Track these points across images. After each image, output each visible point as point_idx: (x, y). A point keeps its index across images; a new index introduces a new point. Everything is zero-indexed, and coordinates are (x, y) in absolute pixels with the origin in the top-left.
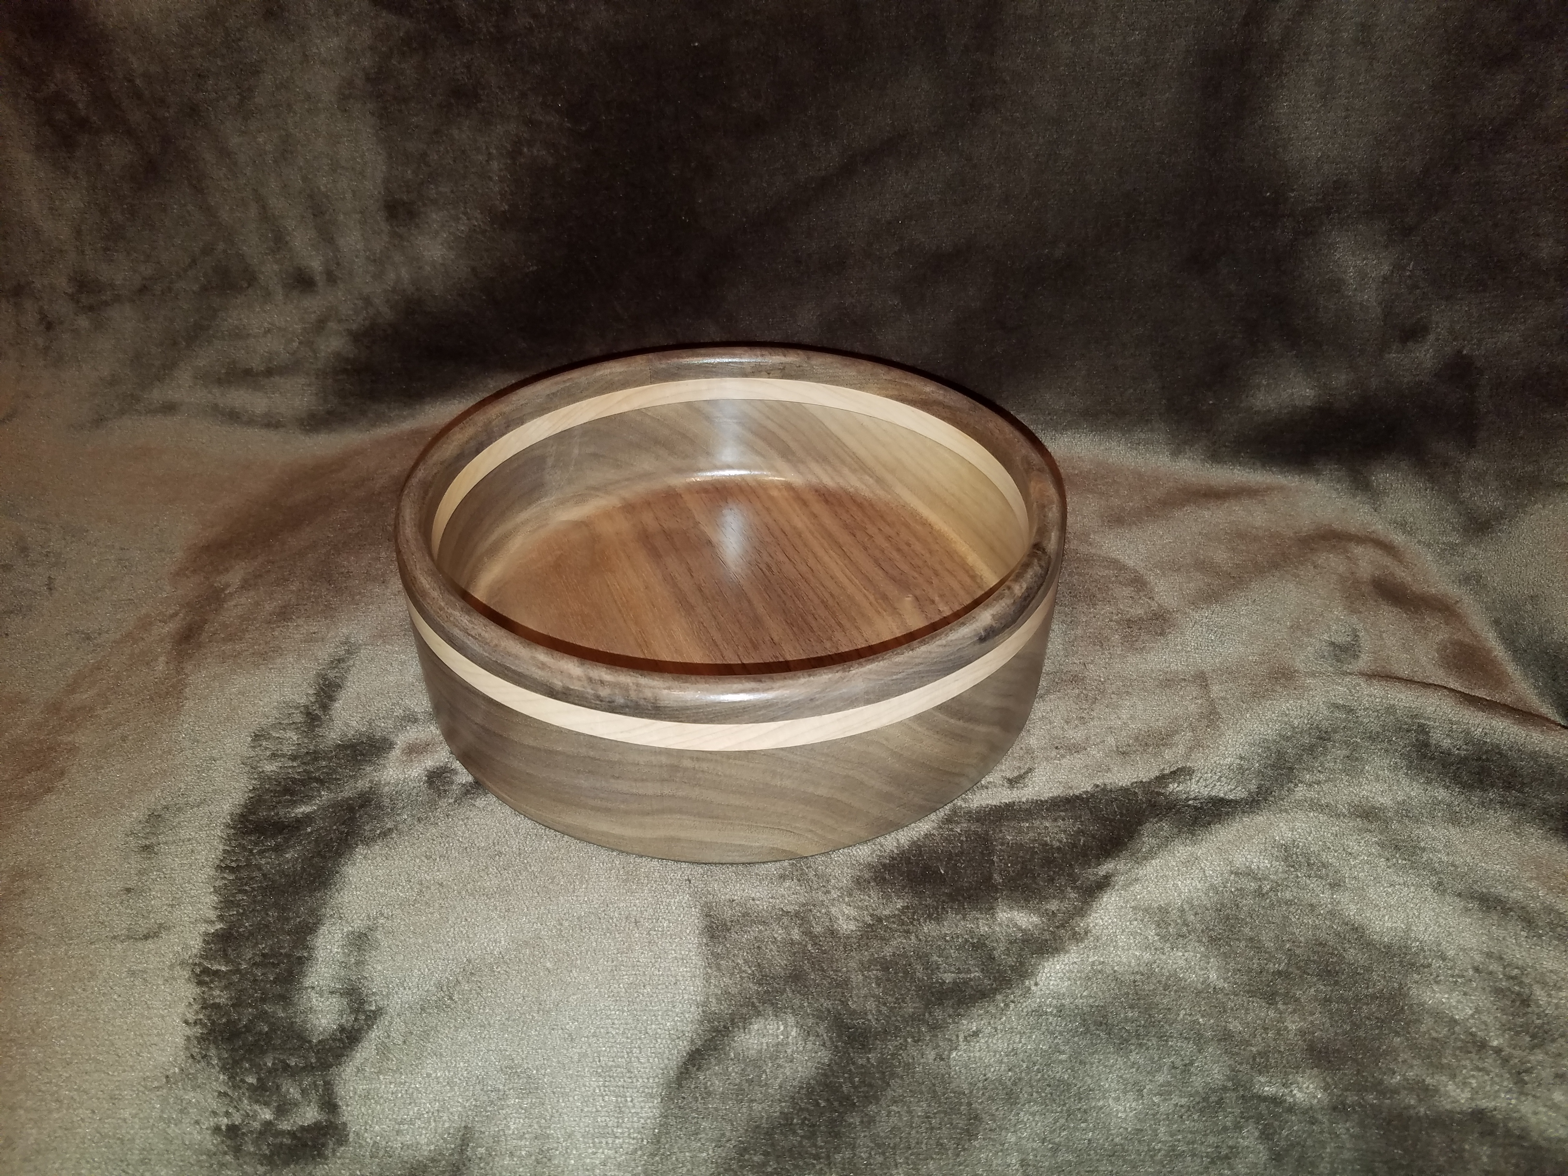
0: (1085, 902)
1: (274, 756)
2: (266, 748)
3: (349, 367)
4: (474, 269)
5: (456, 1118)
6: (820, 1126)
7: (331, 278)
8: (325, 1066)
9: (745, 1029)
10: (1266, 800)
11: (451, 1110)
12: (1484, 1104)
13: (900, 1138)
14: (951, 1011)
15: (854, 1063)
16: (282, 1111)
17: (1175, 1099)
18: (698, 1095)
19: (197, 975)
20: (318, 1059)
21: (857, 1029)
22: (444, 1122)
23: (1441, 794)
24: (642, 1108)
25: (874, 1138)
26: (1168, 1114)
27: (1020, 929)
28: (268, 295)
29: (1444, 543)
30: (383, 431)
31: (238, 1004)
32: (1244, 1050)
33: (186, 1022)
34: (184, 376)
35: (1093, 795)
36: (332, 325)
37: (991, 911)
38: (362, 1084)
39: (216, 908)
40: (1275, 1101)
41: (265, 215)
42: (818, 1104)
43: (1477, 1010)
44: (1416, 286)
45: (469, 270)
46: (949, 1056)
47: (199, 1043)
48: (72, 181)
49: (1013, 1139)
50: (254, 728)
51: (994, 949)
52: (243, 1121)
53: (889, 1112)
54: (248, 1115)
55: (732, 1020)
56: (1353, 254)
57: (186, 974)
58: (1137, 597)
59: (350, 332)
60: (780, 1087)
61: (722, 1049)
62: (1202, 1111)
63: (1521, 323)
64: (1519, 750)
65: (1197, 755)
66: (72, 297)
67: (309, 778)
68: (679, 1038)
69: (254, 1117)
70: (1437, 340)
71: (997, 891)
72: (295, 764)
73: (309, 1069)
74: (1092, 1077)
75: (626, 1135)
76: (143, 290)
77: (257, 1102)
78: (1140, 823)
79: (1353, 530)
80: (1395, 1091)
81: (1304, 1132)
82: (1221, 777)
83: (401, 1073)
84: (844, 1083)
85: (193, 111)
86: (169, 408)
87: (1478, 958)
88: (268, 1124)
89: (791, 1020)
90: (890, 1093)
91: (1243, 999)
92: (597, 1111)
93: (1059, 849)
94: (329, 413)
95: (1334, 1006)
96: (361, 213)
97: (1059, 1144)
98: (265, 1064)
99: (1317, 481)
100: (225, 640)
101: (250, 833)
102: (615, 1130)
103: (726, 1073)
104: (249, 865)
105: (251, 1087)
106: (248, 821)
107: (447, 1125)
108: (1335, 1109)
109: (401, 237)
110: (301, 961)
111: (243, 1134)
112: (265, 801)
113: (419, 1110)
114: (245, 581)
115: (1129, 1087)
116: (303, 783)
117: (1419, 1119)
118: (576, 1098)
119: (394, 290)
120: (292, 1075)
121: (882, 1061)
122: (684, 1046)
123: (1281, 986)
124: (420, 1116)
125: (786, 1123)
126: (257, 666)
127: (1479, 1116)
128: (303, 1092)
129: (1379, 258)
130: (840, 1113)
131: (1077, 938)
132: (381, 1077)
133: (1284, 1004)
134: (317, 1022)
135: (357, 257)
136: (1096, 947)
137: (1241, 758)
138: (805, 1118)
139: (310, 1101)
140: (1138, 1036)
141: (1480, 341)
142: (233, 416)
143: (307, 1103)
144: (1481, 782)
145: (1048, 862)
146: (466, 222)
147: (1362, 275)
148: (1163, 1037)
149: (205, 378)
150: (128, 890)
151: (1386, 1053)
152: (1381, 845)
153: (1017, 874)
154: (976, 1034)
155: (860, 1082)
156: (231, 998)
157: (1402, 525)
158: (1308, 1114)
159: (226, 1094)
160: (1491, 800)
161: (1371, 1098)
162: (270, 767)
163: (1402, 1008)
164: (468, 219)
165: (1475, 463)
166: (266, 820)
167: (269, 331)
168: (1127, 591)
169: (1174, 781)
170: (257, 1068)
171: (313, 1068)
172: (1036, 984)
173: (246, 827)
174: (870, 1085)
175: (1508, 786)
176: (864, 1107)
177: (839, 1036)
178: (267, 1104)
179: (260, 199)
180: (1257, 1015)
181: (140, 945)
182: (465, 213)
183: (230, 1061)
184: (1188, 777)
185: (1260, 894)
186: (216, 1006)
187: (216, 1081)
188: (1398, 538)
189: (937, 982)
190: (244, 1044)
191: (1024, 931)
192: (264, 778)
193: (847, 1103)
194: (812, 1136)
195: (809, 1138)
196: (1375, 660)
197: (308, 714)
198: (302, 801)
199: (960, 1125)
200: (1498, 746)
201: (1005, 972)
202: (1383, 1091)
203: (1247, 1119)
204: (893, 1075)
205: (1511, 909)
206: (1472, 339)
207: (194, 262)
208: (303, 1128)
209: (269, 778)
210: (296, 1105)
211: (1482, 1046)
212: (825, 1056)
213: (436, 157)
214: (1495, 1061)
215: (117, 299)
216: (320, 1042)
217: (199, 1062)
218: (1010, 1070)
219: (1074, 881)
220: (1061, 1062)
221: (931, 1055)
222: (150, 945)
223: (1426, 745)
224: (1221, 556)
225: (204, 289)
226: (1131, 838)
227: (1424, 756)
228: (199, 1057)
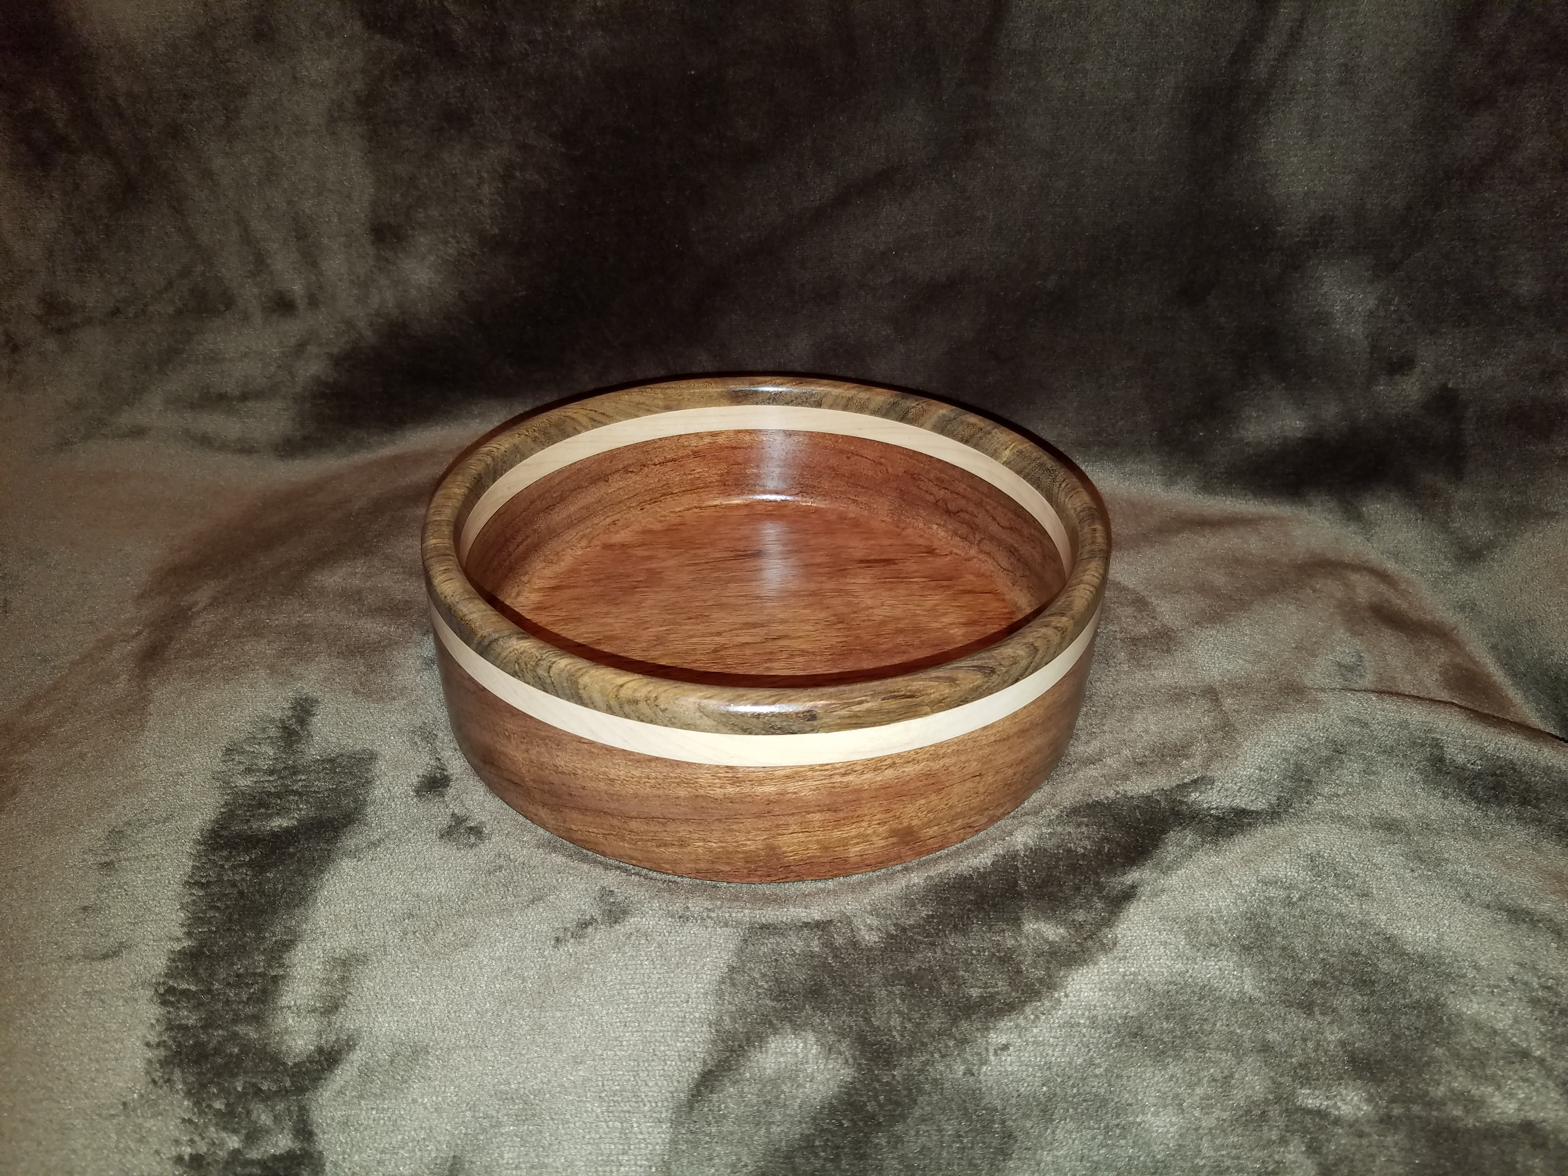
0: (1112, 913)
1: (249, 771)
2: (240, 763)
3: (328, 391)
4: (461, 293)
5: (444, 1146)
6: (844, 1148)
7: (313, 302)
8: (301, 1090)
9: (761, 1047)
10: (1286, 811)
11: (438, 1138)
12: (1532, 1115)
13: (931, 1159)
14: (979, 1025)
15: (878, 1081)
16: (253, 1136)
17: (1217, 1113)
18: (710, 1118)
19: (161, 994)
20: (293, 1082)
21: (881, 1046)
22: (430, 1151)
23: (1459, 809)
24: (649, 1133)
25: (902, 1159)
26: (1210, 1129)
27: (1046, 941)
28: (246, 318)
29: (1437, 572)
30: (362, 457)
31: (208, 1025)
32: (1285, 1061)
33: (148, 1045)
34: (155, 399)
35: (1114, 802)
36: (312, 349)
37: (1017, 922)
38: (341, 1110)
39: (183, 925)
40: (1321, 1114)
41: (247, 239)
42: (842, 1125)
43: (1516, 1020)
44: (1401, 321)
45: (457, 293)
46: (979, 1070)
47: (162, 1066)
48: (47, 200)
49: (1049, 1158)
50: (225, 742)
51: (1021, 962)
52: (208, 1150)
53: (918, 1132)
54: (214, 1143)
55: (748, 1039)
56: (1340, 288)
57: (150, 993)
58: (1139, 616)
59: (331, 356)
60: (800, 1107)
61: (736, 1069)
62: (1246, 1125)
63: (1503, 358)
64: (1532, 766)
65: (1215, 765)
66: (39, 318)
67: (286, 791)
68: (689, 1060)
69: (222, 1144)
70: (1423, 372)
71: (1022, 898)
72: (271, 779)
73: (282, 1093)
74: (1130, 1092)
75: (633, 1162)
76: (116, 312)
77: (225, 1129)
78: (1164, 832)
79: (1347, 560)
80: (1442, 1103)
81: (1352, 1145)
82: (1241, 788)
83: (384, 1100)
84: (869, 1101)
85: (175, 132)
86: (138, 432)
87: (1512, 969)
88: (236, 1153)
89: (811, 1038)
90: (917, 1112)
91: (1281, 1010)
92: (601, 1137)
93: (1084, 855)
94: (305, 438)
95: (1373, 1016)
96: (346, 235)
97: (1098, 1163)
98: (235, 1089)
99: (1309, 511)
100: (191, 657)
101: (222, 848)
102: (620, 1158)
103: (741, 1094)
104: (220, 881)
105: (218, 1113)
106: (220, 836)
107: (433, 1155)
108: (1381, 1121)
109: (387, 260)
110: (275, 979)
111: (208, 1164)
112: (238, 815)
113: (403, 1138)
114: (215, 598)
115: (1169, 1101)
116: (278, 795)
117: (1468, 1130)
118: (577, 1124)
119: (378, 315)
120: (263, 1101)
121: (907, 1078)
122: (695, 1068)
123: (1318, 995)
124: (403, 1145)
125: (807, 1145)
126: (227, 681)
127: (1528, 1127)
128: (277, 1119)
129: (1364, 292)
130: (866, 1134)
131: (1105, 949)
132: (363, 1102)
133: (1322, 1014)
134: (292, 1043)
135: (340, 280)
136: (1125, 958)
137: (1261, 769)
138: (828, 1140)
139: (283, 1128)
140: (1174, 1048)
141: (1464, 375)
142: (205, 441)
143: (279, 1131)
144: (1496, 796)
145: (1074, 868)
146: (455, 245)
147: (1349, 311)
148: (1201, 1048)
149: (175, 402)
150: (85, 909)
151: (1428, 1064)
152: (1407, 856)
153: (1043, 881)
154: (1005, 1047)
155: (885, 1099)
156: (200, 1019)
157: (1396, 556)
158: (1355, 1128)
159: (190, 1121)
160: (1508, 816)
161: (1416, 1109)
162: (244, 782)
163: (1441, 1018)
164: (458, 242)
165: (1463, 494)
166: (238, 835)
167: (245, 355)
168: (1129, 610)
169: (1196, 791)
170: (225, 1092)
171: (287, 1092)
172: (1067, 996)
173: (217, 842)
174: (897, 1104)
175: (1524, 802)
176: (891, 1126)
177: (863, 1052)
178: (235, 1131)
179: (243, 223)
180: (1295, 1026)
181: (97, 965)
182: (454, 237)
183: (196, 1086)
184: (1209, 787)
185: (1288, 903)
186: (184, 1028)
187: (180, 1107)
188: (1391, 566)
189: (964, 997)
190: (212, 1068)
191: (1051, 944)
192: (237, 793)
193: (872, 1123)
194: (837, 1159)
195: (831, 1161)
196: (1381, 680)
197: (285, 728)
198: (278, 814)
199: (993, 1145)
200: (1511, 762)
201: (1033, 984)
202: (1430, 1104)
203: (1293, 1133)
204: (920, 1091)
205: (1539, 921)
206: (1457, 373)
207: (170, 284)
208: (275, 1158)
209: (243, 794)
210: (267, 1132)
211: (1525, 1055)
212: (847, 1074)
213: (425, 180)
214: (1539, 1071)
215: (88, 321)
216: (295, 1064)
217: (161, 1087)
218: (1043, 1085)
219: (1100, 891)
220: (1096, 1076)
221: (960, 1069)
222: (109, 964)
223: (1441, 760)
224: (1219, 578)
225: (179, 312)
226: (1156, 846)
227: (1439, 771)
228: (160, 1082)
